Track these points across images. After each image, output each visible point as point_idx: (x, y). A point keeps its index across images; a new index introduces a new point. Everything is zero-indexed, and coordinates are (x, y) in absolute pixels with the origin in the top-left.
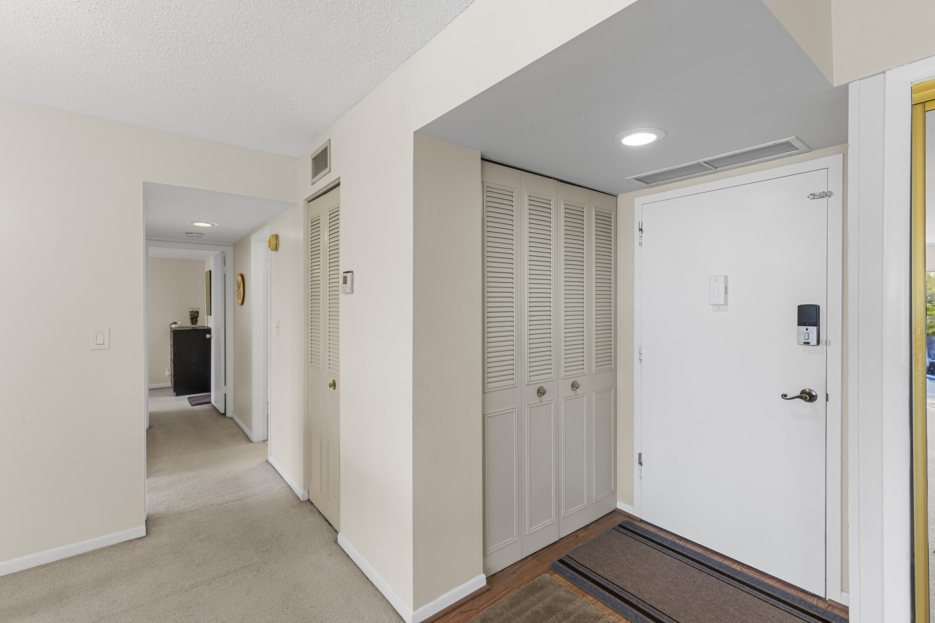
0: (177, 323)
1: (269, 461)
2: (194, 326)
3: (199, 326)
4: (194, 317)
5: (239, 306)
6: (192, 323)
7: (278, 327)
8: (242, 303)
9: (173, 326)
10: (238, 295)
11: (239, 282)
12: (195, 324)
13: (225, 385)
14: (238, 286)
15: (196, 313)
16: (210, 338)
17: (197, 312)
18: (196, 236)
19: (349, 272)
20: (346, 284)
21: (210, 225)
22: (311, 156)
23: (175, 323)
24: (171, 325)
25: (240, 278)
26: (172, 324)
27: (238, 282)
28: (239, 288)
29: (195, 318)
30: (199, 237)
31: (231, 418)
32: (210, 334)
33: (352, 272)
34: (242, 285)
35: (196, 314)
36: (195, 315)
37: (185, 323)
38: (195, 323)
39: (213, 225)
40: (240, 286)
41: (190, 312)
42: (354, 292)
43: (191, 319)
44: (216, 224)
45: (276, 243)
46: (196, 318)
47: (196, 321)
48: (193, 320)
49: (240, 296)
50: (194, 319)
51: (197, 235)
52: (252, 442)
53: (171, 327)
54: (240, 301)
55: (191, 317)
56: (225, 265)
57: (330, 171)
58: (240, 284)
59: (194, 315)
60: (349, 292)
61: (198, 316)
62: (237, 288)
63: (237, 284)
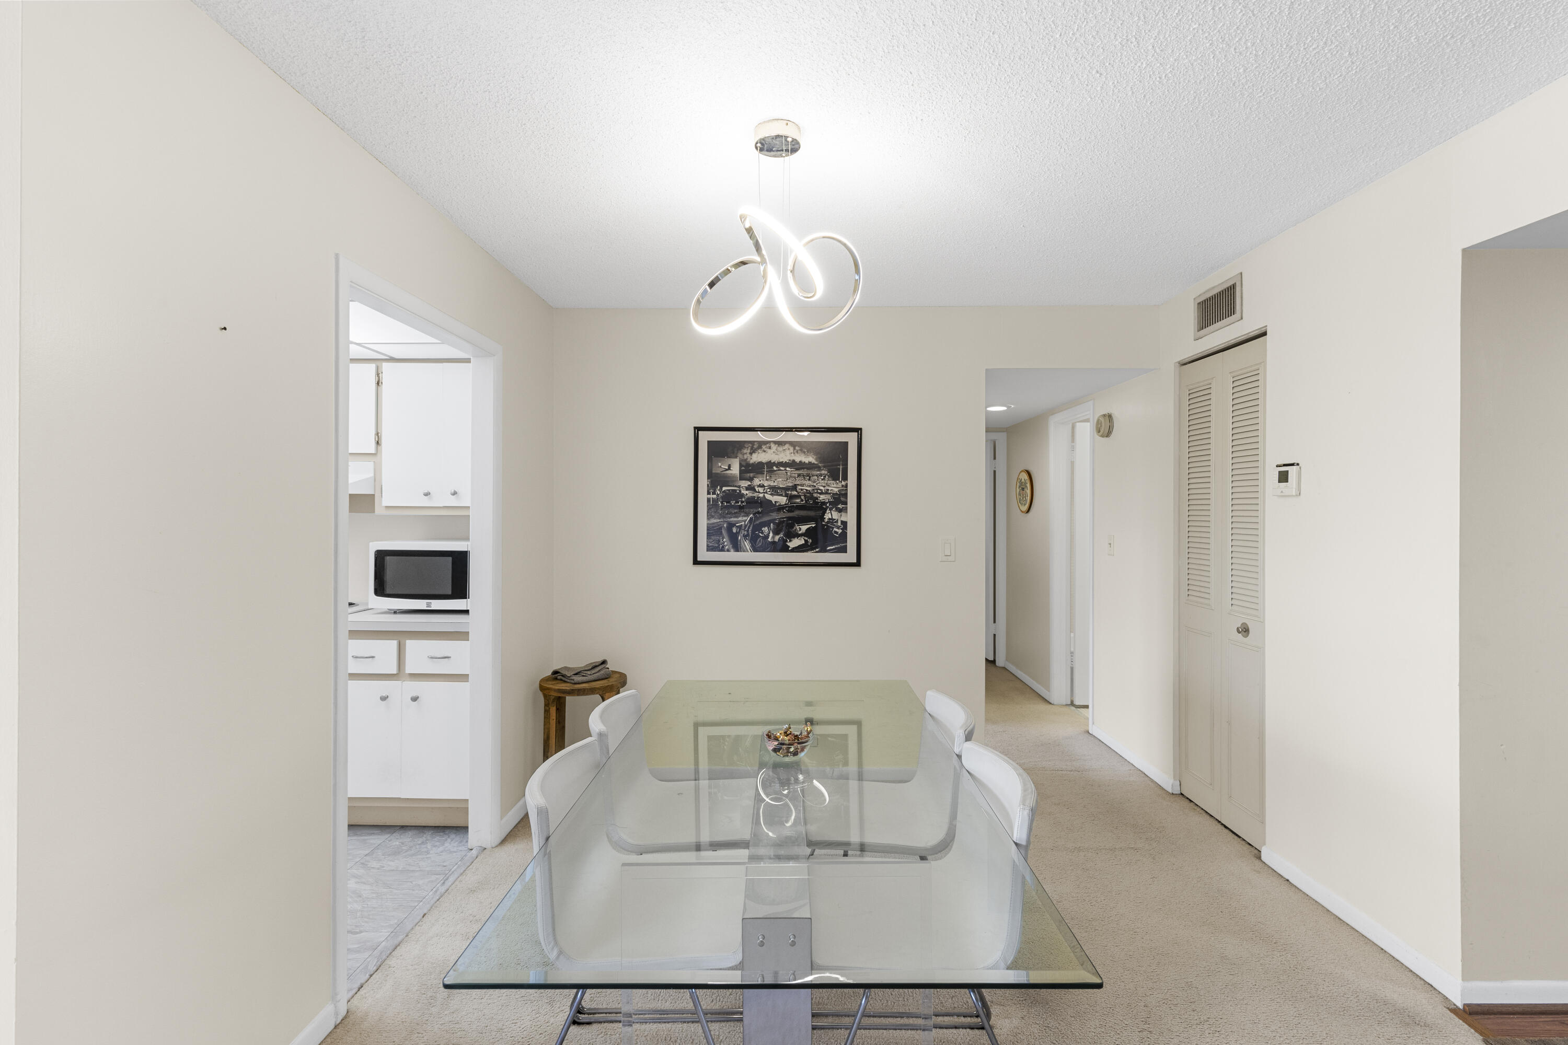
1: (1090, 732)
5: (1022, 513)
7: (1110, 544)
8: (1028, 510)
10: (1020, 498)
11: (1022, 481)
13: (995, 622)
14: (1019, 487)
19: (1292, 465)
20: (1287, 482)
21: (1005, 408)
22: (1194, 299)
25: (1025, 477)
27: (1020, 481)
28: (1023, 490)
31: (1004, 668)
33: (1298, 464)
34: (1028, 485)
39: (1009, 407)
40: (1025, 487)
42: (1301, 493)
44: (1012, 406)
45: (1110, 426)
49: (1025, 500)
52: (1051, 703)
54: (1024, 507)
56: (995, 458)
57: (1242, 318)
58: (1026, 483)
60: (1294, 494)
62: (1018, 490)
63: (1018, 484)
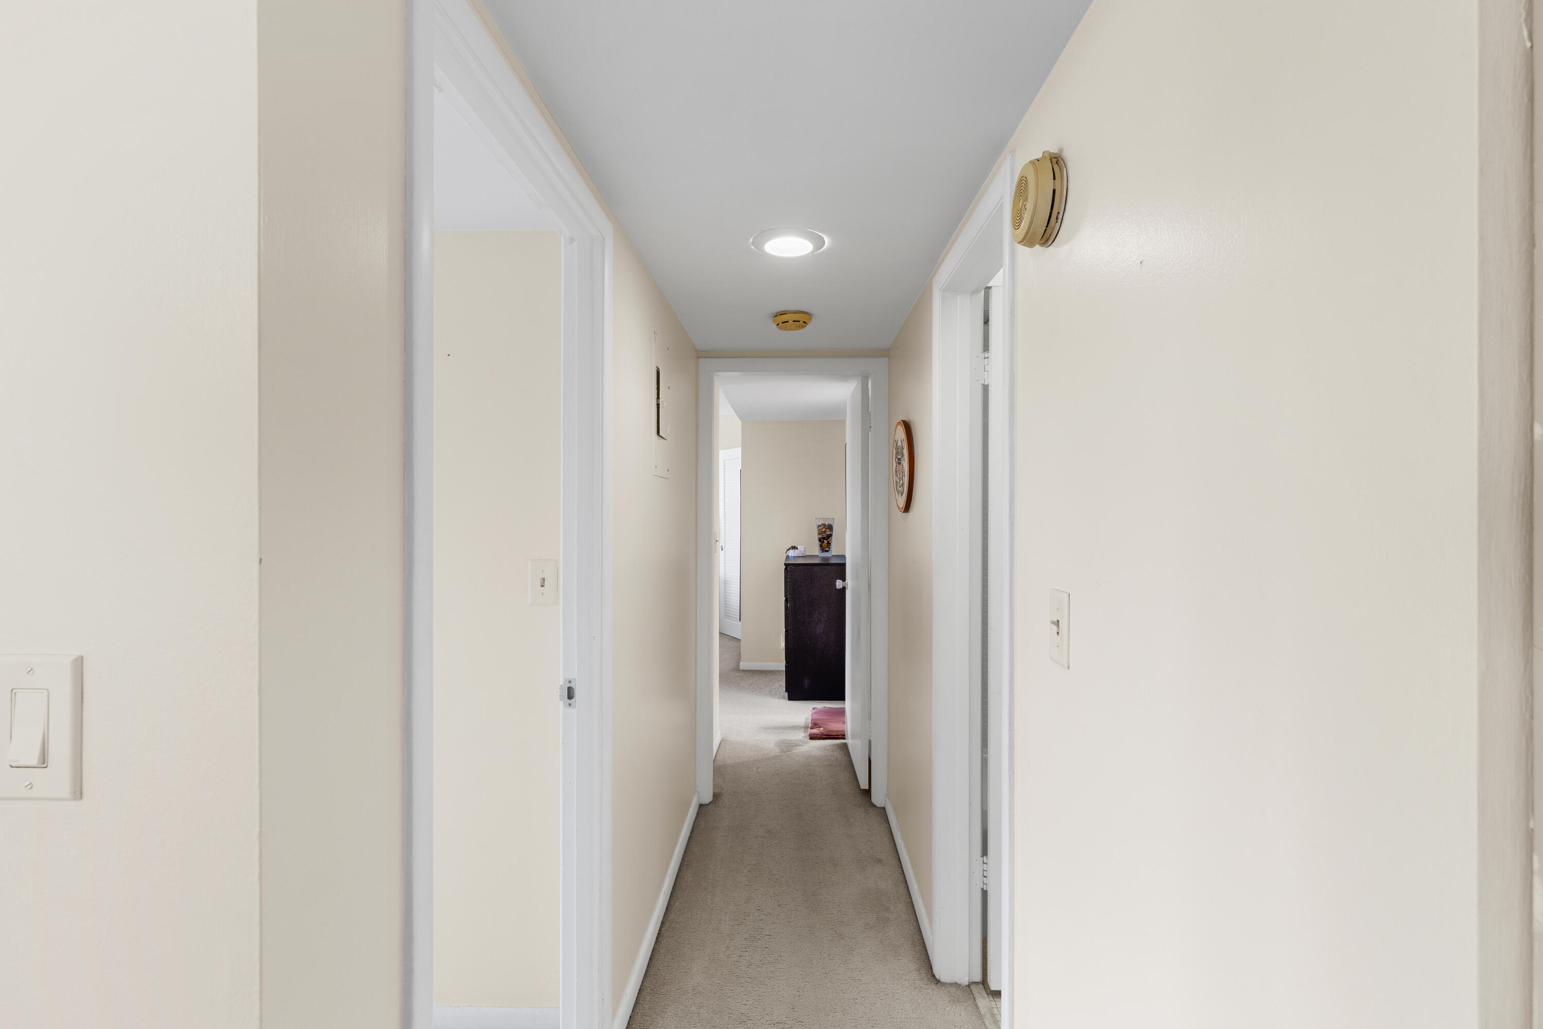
0: (797, 548)
2: (825, 555)
3: (833, 554)
4: (825, 537)
5: (900, 514)
6: (821, 550)
7: (1057, 623)
8: (907, 508)
9: (792, 553)
10: (897, 482)
11: (899, 444)
12: (827, 551)
13: (870, 716)
14: (896, 457)
15: (828, 528)
16: (844, 589)
17: (830, 527)
18: (794, 321)
23: (794, 548)
24: (787, 551)
25: (901, 434)
26: (789, 549)
27: (897, 444)
28: (899, 462)
29: (827, 540)
30: (801, 323)
31: (884, 811)
32: (844, 580)
34: (906, 452)
35: (827, 530)
36: (827, 533)
37: (810, 549)
38: (827, 549)
40: (903, 456)
41: (819, 526)
43: (820, 540)
45: (1054, 191)
46: (829, 538)
47: (829, 544)
48: (823, 542)
49: (903, 484)
50: (825, 541)
51: (796, 317)
52: (938, 982)
53: (787, 554)
54: (902, 501)
55: (821, 536)
56: (868, 409)
58: (903, 449)
59: (825, 532)
61: (831, 535)
62: (895, 464)
63: (895, 451)
